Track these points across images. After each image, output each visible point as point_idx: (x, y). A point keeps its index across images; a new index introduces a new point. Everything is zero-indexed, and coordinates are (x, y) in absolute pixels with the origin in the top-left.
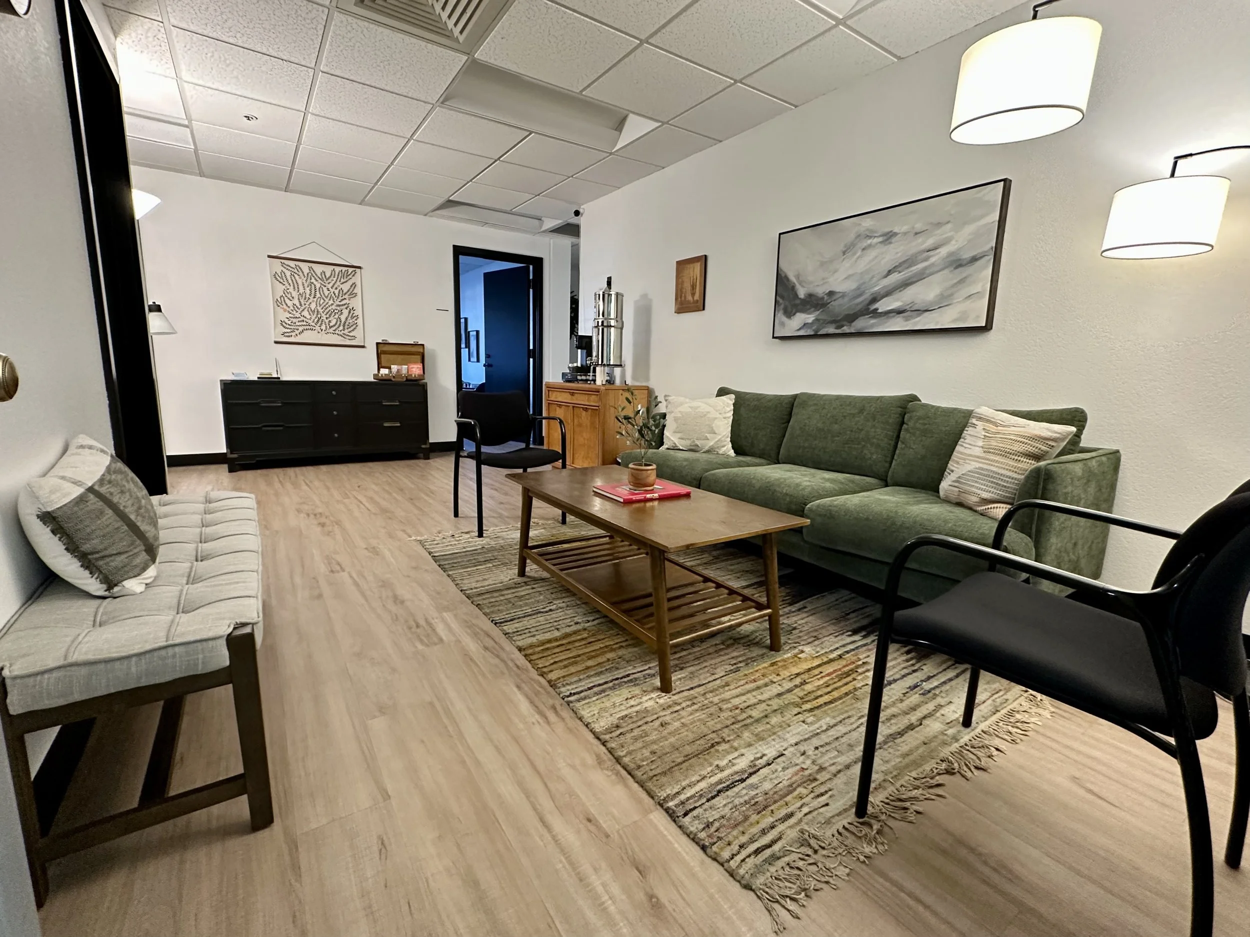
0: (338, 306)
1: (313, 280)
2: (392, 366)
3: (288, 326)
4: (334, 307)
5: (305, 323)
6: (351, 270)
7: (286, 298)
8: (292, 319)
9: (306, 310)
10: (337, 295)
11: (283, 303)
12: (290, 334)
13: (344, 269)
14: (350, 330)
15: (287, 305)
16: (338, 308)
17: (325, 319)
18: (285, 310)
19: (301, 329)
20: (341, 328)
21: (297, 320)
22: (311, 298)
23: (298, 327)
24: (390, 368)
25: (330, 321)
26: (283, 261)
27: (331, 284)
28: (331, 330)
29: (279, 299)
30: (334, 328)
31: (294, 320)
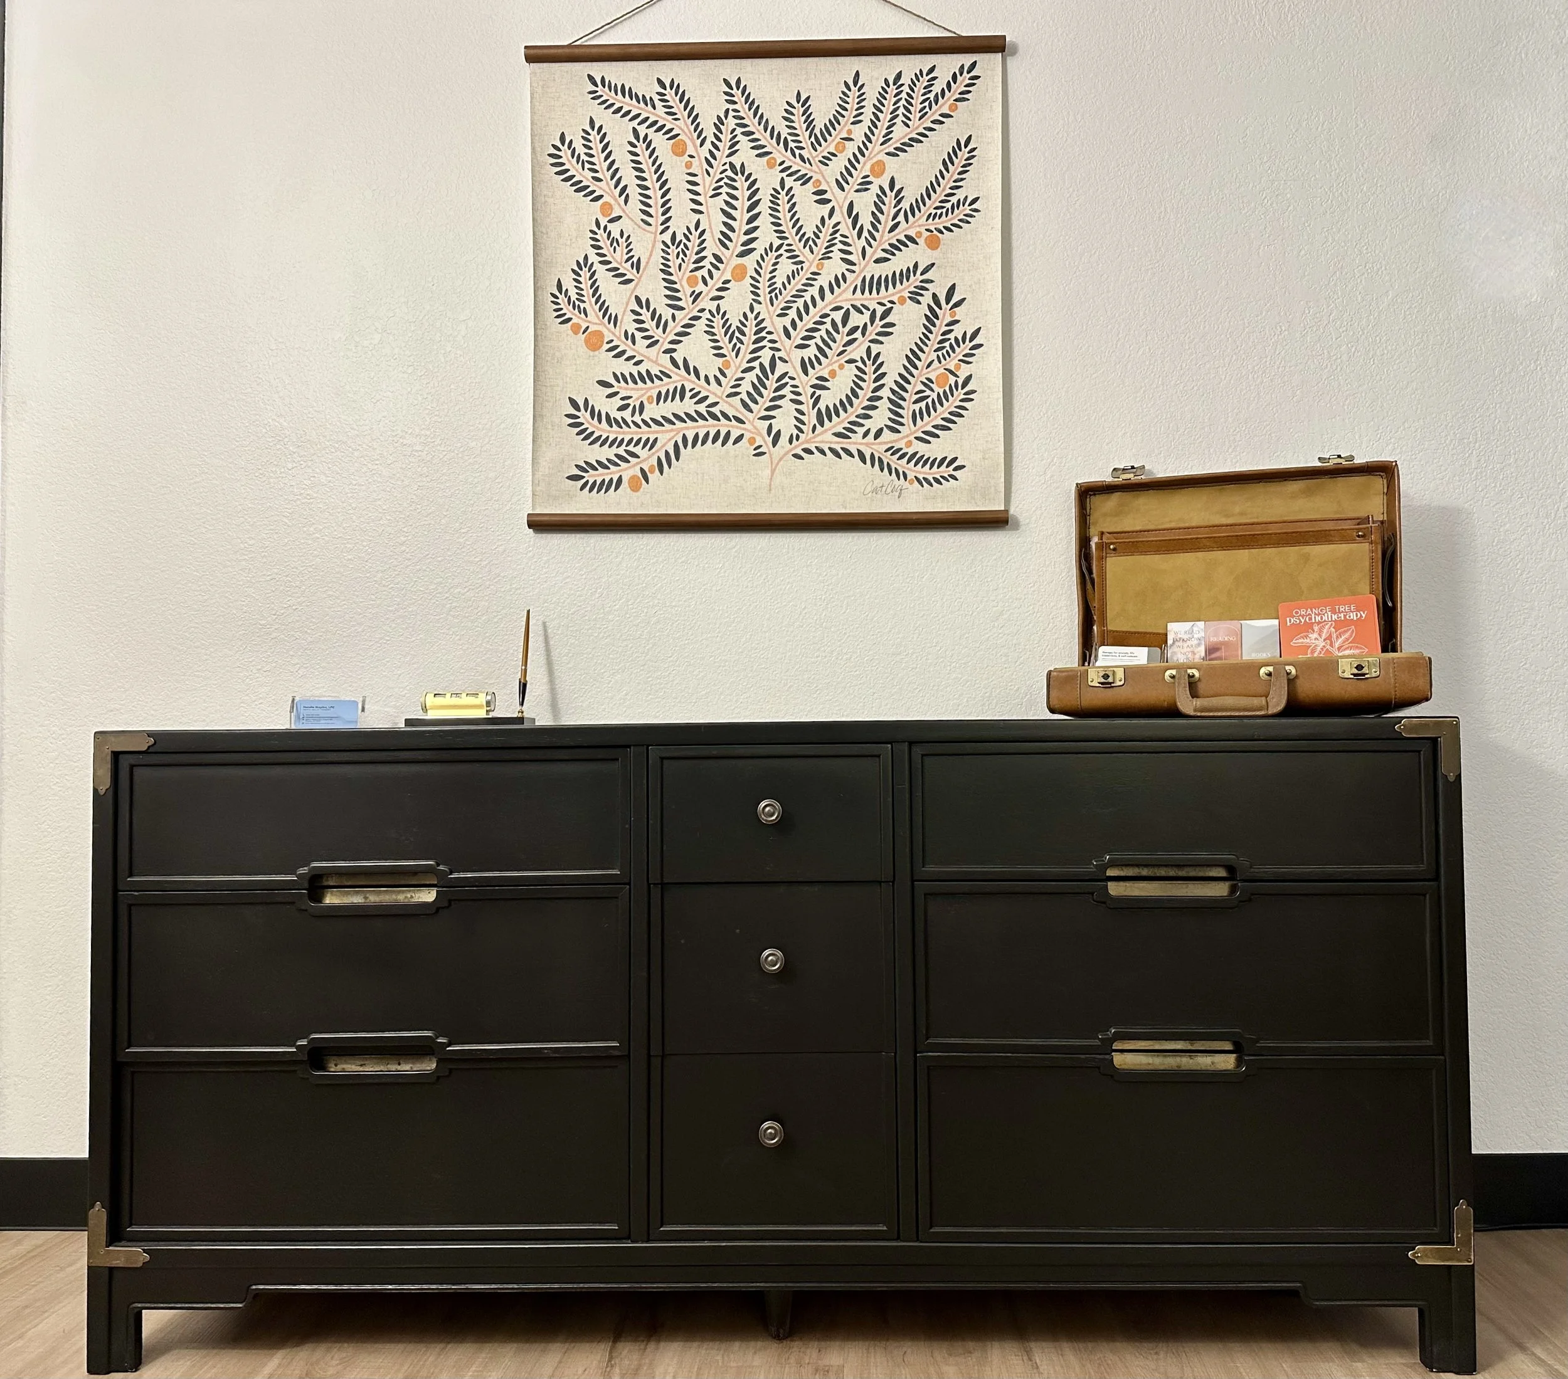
0: (871, 285)
1: (745, 155)
2: (1175, 630)
3: (603, 430)
4: (845, 297)
5: (688, 406)
6: (947, 65)
7: (600, 269)
8: (623, 389)
9: (701, 324)
10: (865, 220)
11: (589, 304)
12: (613, 473)
13: (910, 65)
14: (927, 423)
15: (604, 309)
16: (871, 300)
17: (794, 369)
18: (594, 342)
19: (666, 438)
20: (881, 417)
21: (653, 389)
22: (730, 257)
23: (655, 430)
24: (1157, 641)
25: (821, 384)
26: (598, 70)
27: (838, 165)
28: (826, 437)
29: (569, 284)
30: (839, 424)
31: (637, 393)
